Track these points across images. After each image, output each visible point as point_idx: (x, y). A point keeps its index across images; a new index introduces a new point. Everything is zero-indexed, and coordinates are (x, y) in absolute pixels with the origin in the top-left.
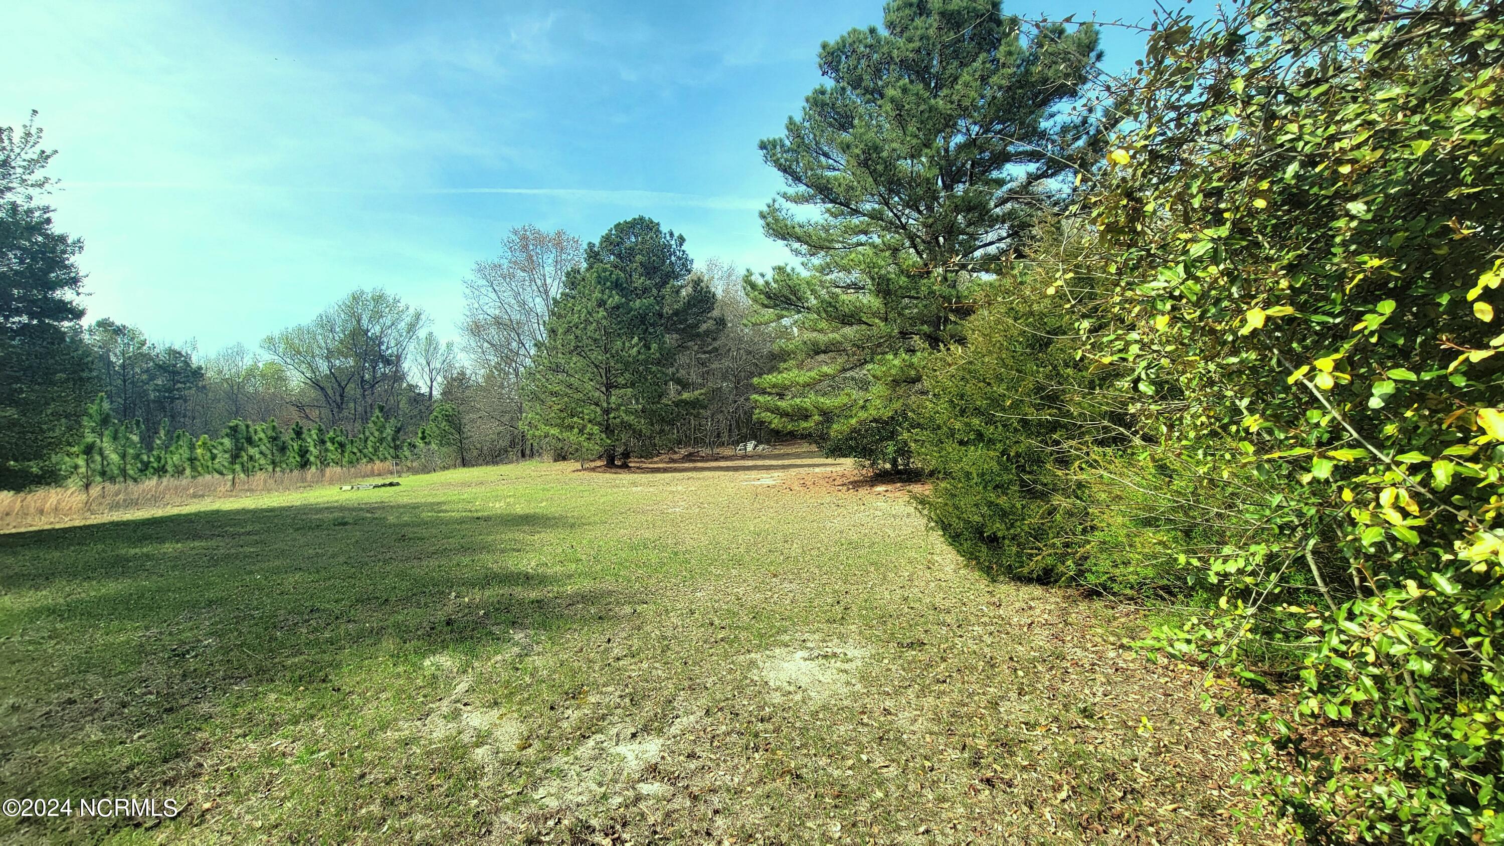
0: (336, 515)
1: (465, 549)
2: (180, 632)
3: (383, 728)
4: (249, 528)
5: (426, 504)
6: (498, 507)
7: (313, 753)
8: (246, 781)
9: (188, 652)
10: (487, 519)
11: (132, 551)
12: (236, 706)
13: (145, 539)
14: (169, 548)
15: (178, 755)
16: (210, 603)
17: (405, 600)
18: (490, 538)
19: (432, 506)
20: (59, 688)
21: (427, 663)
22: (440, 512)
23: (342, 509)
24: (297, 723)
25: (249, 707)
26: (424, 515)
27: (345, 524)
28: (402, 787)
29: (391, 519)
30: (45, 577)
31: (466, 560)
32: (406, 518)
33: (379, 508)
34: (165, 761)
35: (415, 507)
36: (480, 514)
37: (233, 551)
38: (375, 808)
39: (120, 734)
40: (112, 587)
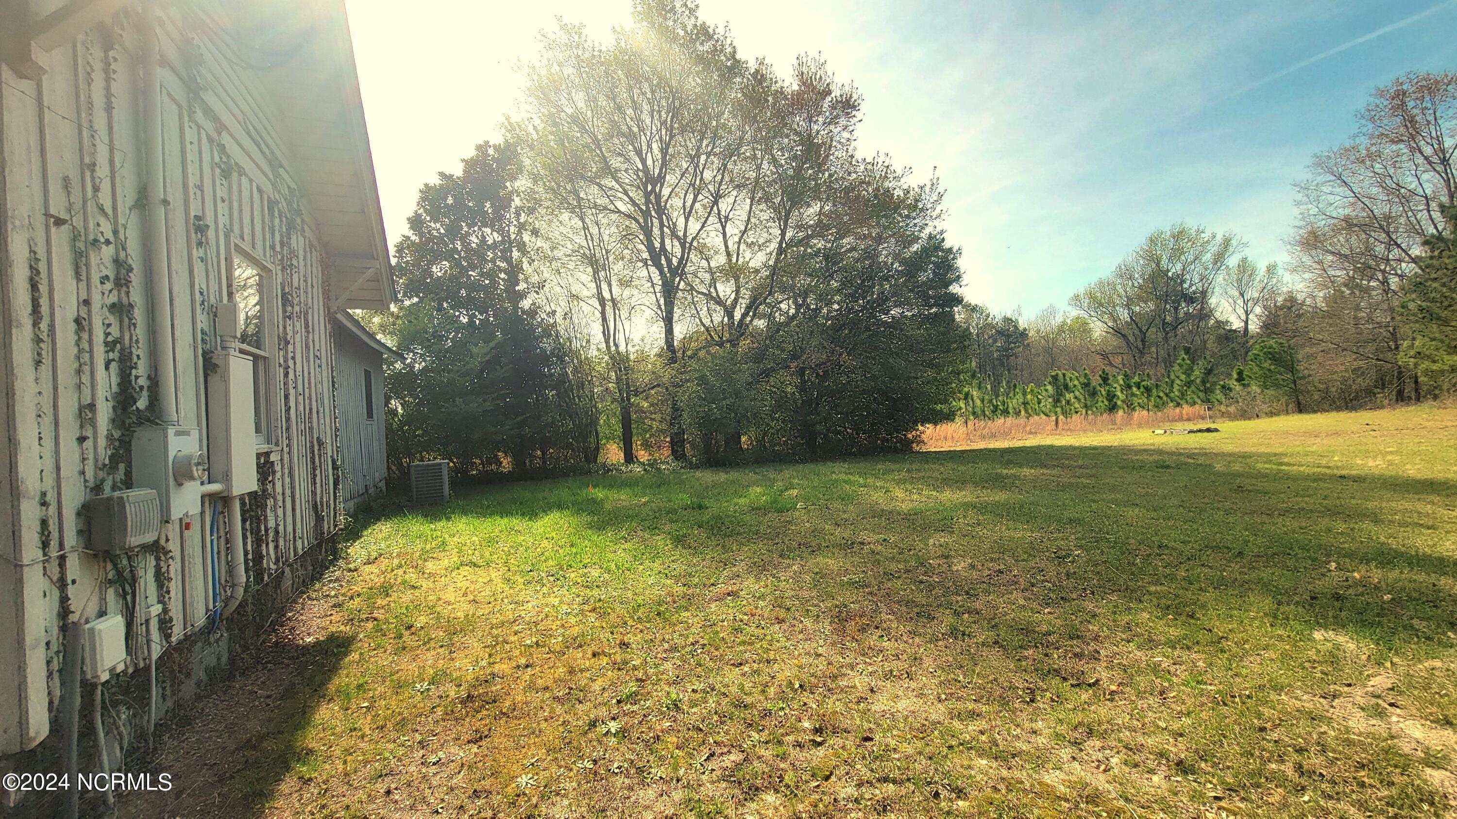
0: (1156, 457)
1: (1335, 513)
2: (1056, 539)
3: (1278, 689)
4: (1080, 462)
5: (1260, 455)
6: (1374, 465)
7: (1198, 682)
8: (1142, 682)
9: (1065, 557)
10: (1358, 479)
11: (1005, 471)
12: (1115, 613)
13: (1008, 463)
14: (1026, 471)
15: (1078, 637)
16: (1071, 521)
17: (1269, 558)
18: (1370, 505)
19: (1267, 457)
20: (992, 560)
21: (1318, 635)
22: (1281, 464)
23: (1160, 452)
24: (1174, 648)
25: (1126, 618)
26: (1259, 466)
27: (1168, 467)
28: (1315, 761)
29: (1219, 467)
30: (960, 483)
31: (1341, 526)
32: (1237, 467)
33: (1199, 454)
34: (1071, 638)
35: (1245, 456)
36: (1344, 472)
37: (1072, 480)
38: (1288, 769)
39: (1035, 605)
40: (1000, 496)
